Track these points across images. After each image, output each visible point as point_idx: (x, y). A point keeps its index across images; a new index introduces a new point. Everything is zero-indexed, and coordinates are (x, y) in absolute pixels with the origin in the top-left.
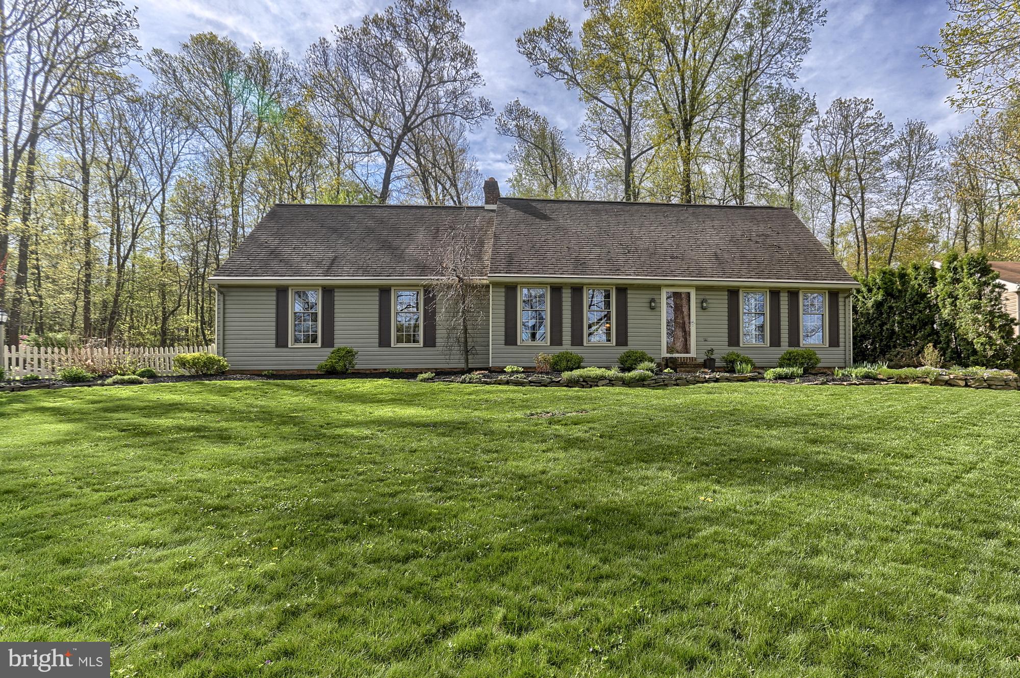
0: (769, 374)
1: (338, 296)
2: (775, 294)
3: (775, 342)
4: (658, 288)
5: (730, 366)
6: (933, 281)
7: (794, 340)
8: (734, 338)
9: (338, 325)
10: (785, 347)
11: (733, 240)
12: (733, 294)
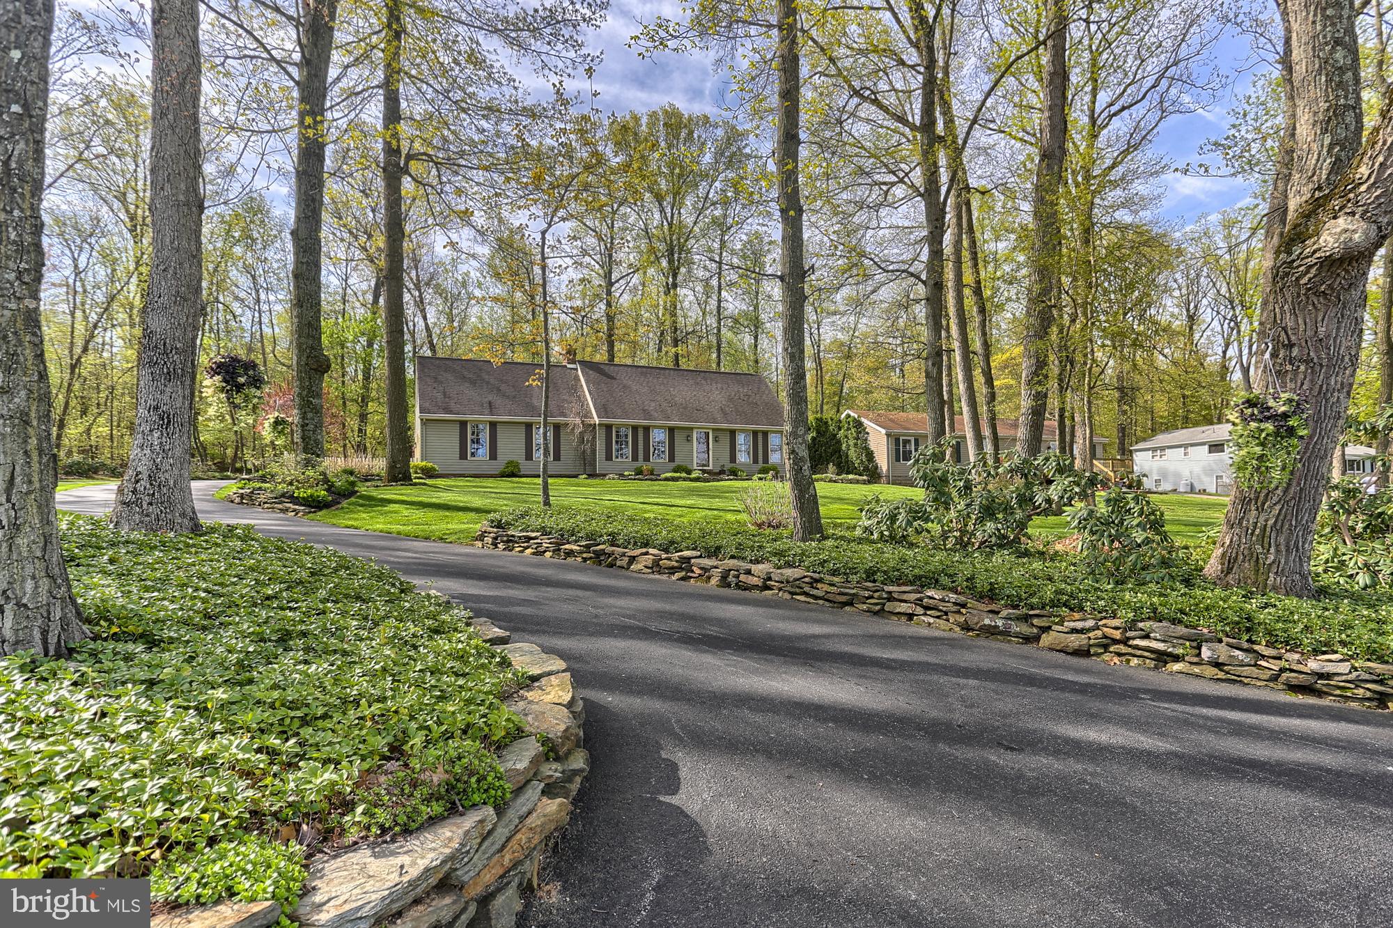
0: (755, 477)
1: (499, 428)
2: (755, 433)
3: (756, 461)
4: (692, 429)
5: (734, 473)
6: (840, 429)
7: (766, 460)
8: (733, 458)
9: (499, 444)
10: (761, 464)
11: (730, 399)
12: (733, 433)
